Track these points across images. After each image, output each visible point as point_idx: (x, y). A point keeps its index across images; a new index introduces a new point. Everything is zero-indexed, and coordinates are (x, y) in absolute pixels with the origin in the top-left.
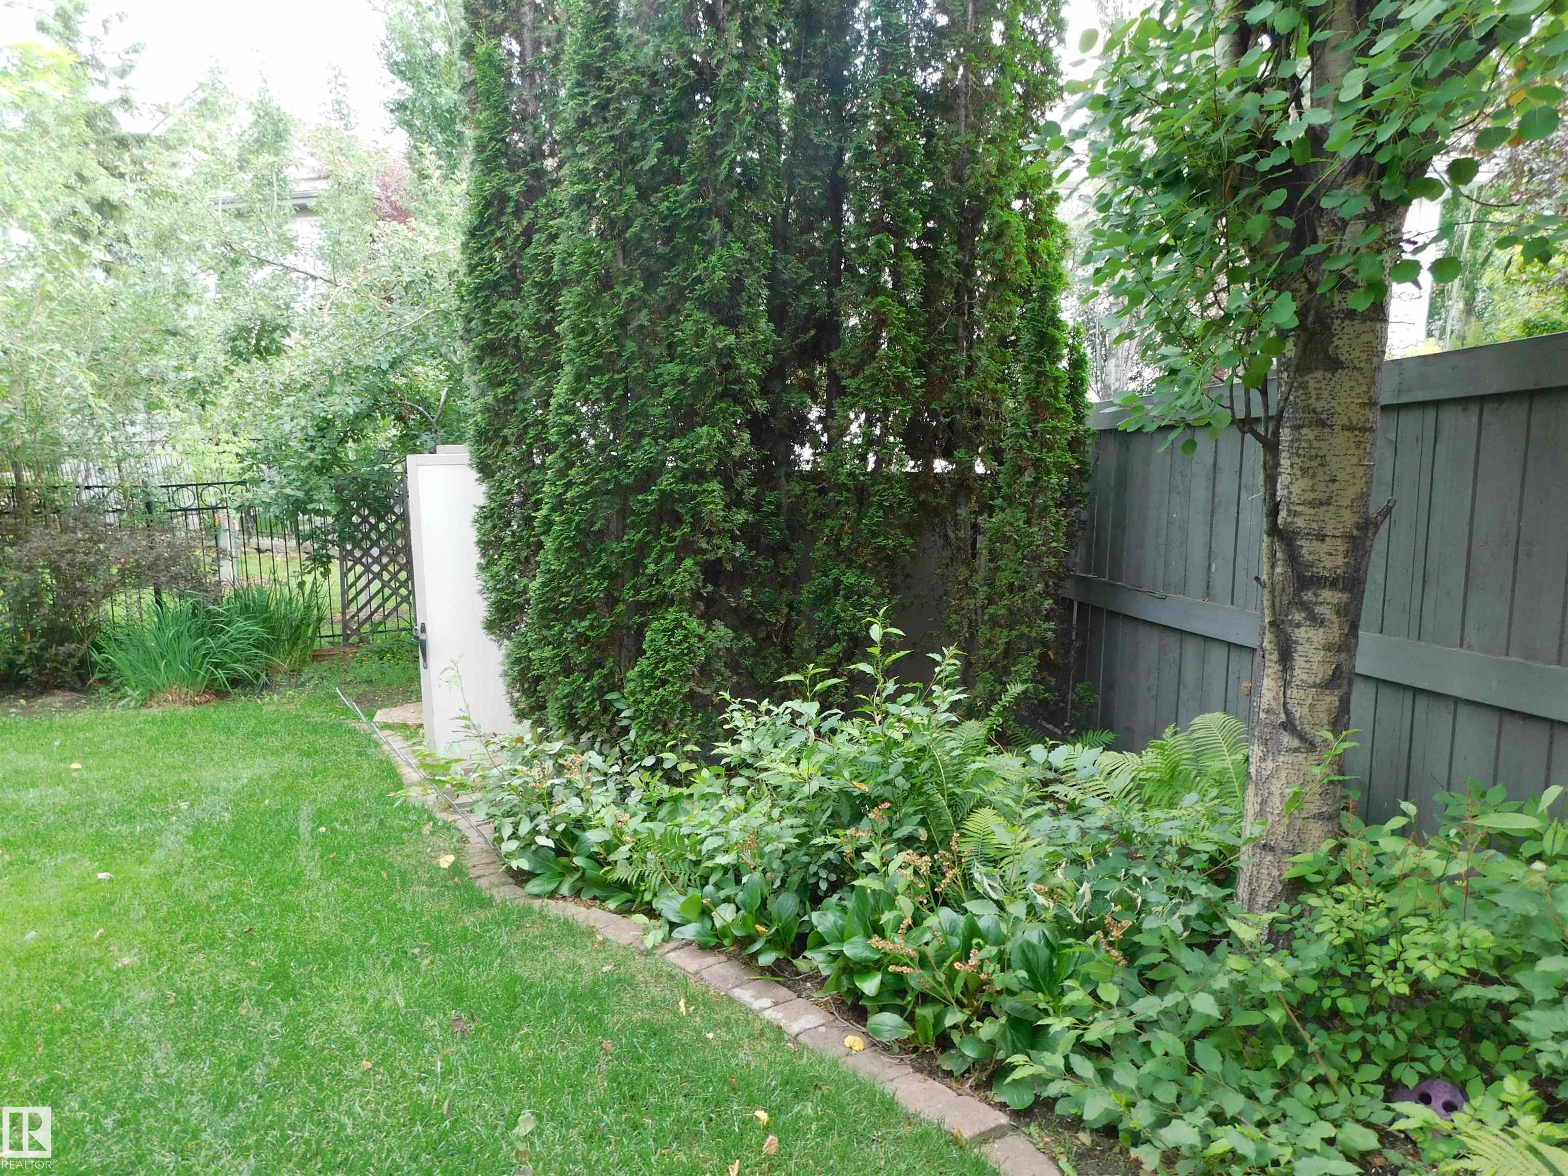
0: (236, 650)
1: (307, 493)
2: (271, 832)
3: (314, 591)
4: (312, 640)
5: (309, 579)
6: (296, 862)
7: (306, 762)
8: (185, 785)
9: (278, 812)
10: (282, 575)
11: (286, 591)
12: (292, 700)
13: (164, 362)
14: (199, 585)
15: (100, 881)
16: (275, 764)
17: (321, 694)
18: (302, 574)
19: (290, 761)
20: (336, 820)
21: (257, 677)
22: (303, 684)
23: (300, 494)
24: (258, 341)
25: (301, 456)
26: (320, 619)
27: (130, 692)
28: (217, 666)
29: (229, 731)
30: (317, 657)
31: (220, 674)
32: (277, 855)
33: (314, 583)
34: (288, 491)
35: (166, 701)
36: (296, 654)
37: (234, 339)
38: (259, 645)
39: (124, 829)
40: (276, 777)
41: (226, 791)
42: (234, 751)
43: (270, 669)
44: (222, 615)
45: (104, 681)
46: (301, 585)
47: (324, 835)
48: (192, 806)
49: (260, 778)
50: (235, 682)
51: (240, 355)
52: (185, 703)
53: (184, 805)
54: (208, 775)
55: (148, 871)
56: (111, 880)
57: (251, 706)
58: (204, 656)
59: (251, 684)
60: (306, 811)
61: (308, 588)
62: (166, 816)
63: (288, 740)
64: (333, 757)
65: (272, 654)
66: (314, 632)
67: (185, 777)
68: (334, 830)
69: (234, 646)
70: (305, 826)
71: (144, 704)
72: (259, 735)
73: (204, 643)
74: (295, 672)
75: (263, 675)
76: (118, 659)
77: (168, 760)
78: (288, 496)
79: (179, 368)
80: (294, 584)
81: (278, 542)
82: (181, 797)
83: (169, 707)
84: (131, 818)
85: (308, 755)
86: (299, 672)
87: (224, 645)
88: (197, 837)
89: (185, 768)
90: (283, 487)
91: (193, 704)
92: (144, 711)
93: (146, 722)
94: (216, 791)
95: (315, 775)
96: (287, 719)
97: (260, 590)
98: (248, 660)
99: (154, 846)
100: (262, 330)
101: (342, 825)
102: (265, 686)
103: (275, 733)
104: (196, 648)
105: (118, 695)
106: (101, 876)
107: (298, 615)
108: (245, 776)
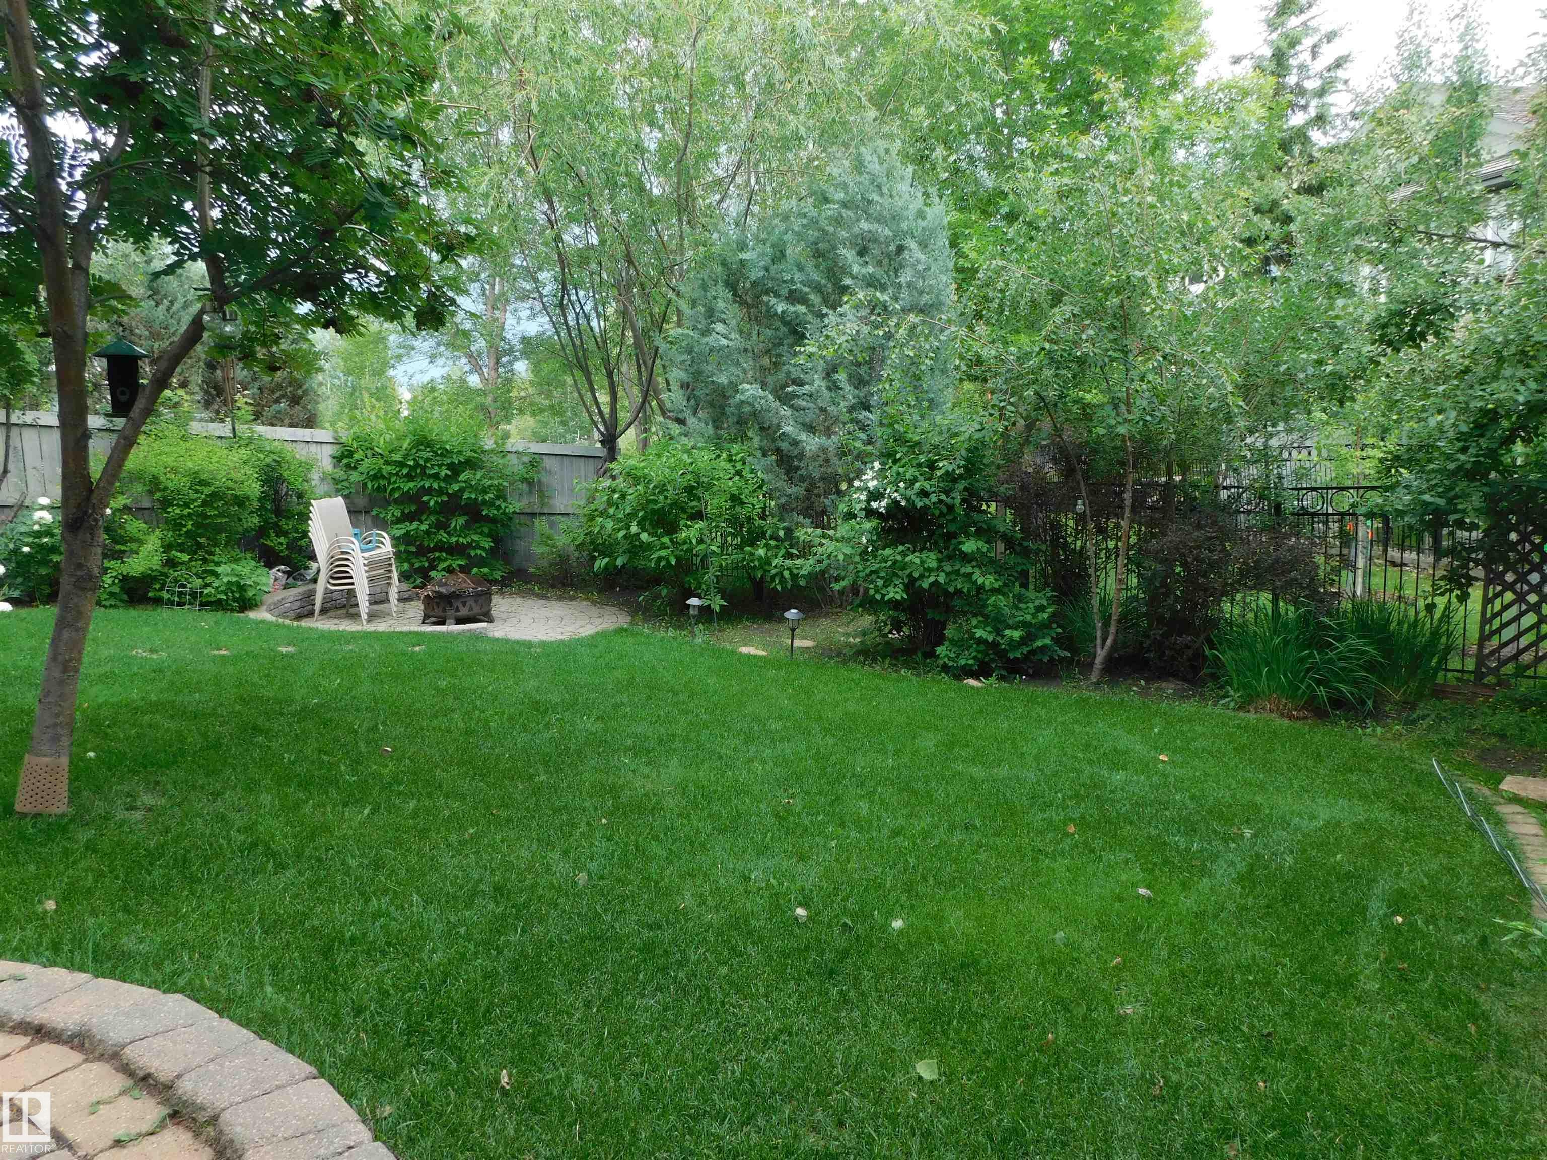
0: (1343, 669)
1: (1450, 501)
2: (1332, 900)
3: (1447, 616)
4: (1436, 670)
5: (1441, 602)
6: (1351, 957)
7: (1398, 818)
8: (1257, 808)
9: (1348, 876)
10: (1409, 592)
11: (1411, 612)
12: (1398, 736)
13: (1304, 356)
14: (1313, 594)
15: (1138, 896)
16: (1361, 812)
17: (1434, 737)
18: (1434, 595)
19: (1382, 814)
20: (1420, 911)
21: (1363, 703)
22: (1414, 722)
23: (1441, 502)
24: (1414, 326)
25: (1449, 457)
26: (1448, 649)
27: (1232, 693)
28: (1319, 682)
29: (1319, 758)
30: (1440, 692)
31: (1322, 691)
32: (1331, 935)
33: (1448, 607)
34: (1427, 498)
35: (1264, 709)
36: (1413, 685)
37: (1384, 326)
38: (1371, 666)
39: (1181, 841)
40: (1359, 827)
41: (1297, 829)
42: (1319, 782)
43: (1380, 698)
44: (1333, 629)
45: (1214, 677)
46: (1430, 608)
47: (1398, 929)
48: (1255, 835)
49: (1338, 823)
50: (1338, 703)
51: (1390, 344)
52: (1282, 715)
53: (1248, 833)
54: (1284, 803)
55: (1188, 902)
56: (1149, 900)
57: (1350, 734)
58: (1308, 670)
59: (1354, 708)
60: (1384, 885)
61: (1438, 614)
62: (1226, 840)
63: (1384, 784)
64: (1434, 822)
65: (1384, 680)
66: (1439, 662)
67: (1259, 799)
68: (1413, 926)
69: (1341, 664)
70: (1377, 908)
71: (1241, 708)
72: (1351, 771)
73: (1311, 655)
74: (1409, 705)
75: (1370, 703)
76: (1226, 657)
77: (1249, 775)
78: (1426, 504)
79: (1320, 362)
80: (1421, 603)
81: (1410, 556)
82: (1248, 821)
83: (1266, 716)
84: (1191, 830)
85: (1403, 810)
86: (1413, 707)
87: (1331, 661)
88: (1247, 879)
89: (1262, 787)
90: (1422, 493)
91: (1290, 717)
92: (1242, 714)
93: (1239, 726)
94: (1285, 825)
95: (1407, 840)
96: (1388, 759)
97: (1382, 606)
98: (1355, 682)
99: (1203, 872)
100: (1421, 313)
101: (1427, 923)
102: (1370, 715)
103: (1368, 771)
104: (1302, 660)
105: (1222, 693)
106: (1142, 891)
107: (1422, 640)
108: (1324, 815)
